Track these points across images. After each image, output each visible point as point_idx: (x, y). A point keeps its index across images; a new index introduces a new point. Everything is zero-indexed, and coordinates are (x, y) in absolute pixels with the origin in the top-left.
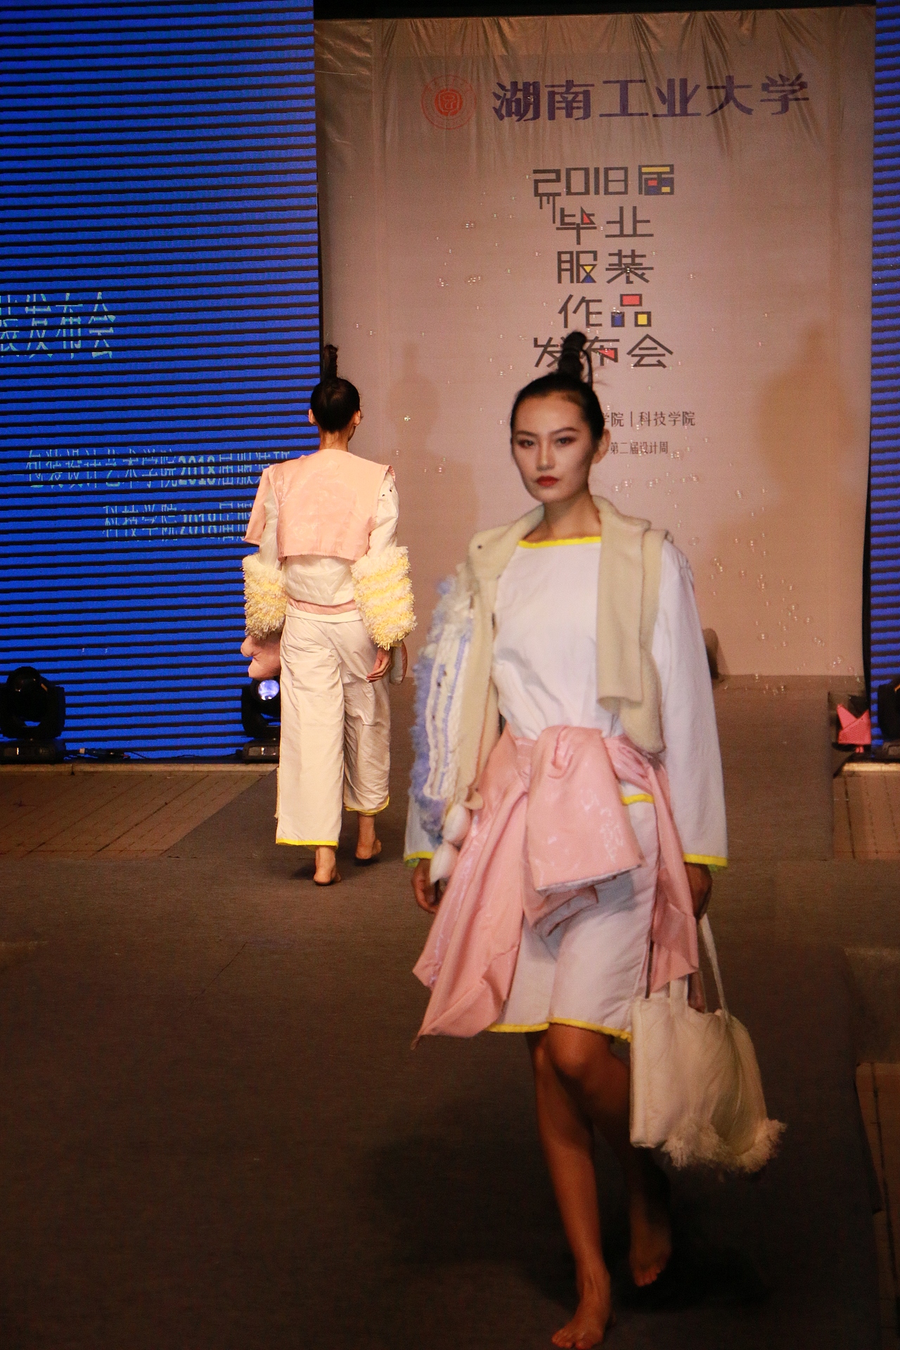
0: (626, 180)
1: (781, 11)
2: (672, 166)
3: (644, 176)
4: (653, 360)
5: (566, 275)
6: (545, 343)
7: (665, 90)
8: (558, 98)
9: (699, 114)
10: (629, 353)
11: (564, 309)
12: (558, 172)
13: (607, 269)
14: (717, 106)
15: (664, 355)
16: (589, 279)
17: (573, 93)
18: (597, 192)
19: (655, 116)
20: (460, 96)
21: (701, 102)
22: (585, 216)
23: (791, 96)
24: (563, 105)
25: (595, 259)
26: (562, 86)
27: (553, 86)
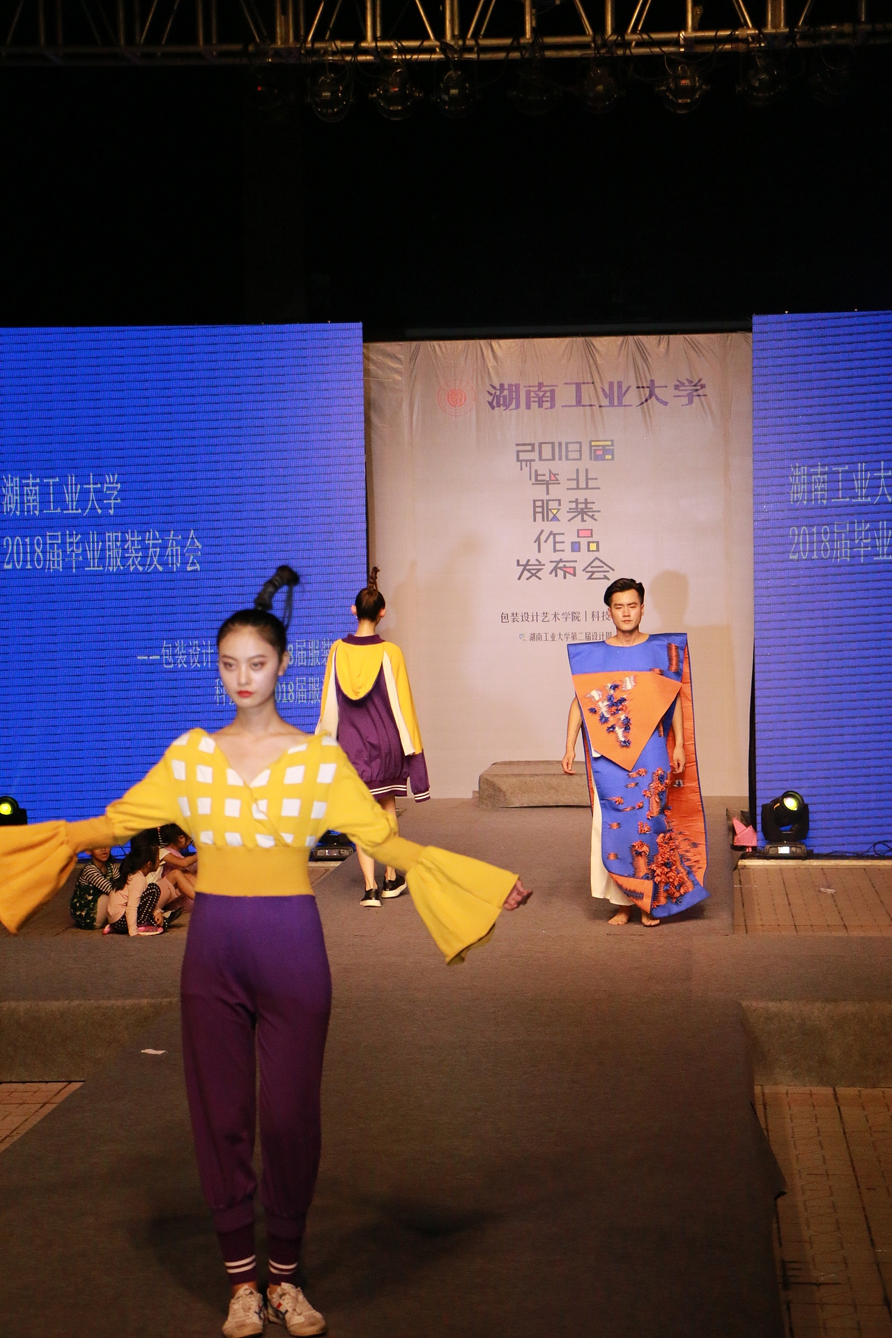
0: (580, 451)
1: (686, 336)
2: (612, 441)
3: (593, 448)
4: (601, 575)
5: (539, 516)
6: (525, 564)
7: (607, 391)
8: (532, 394)
9: (631, 406)
10: (583, 570)
11: (538, 539)
12: (533, 445)
13: (568, 512)
14: (644, 400)
15: (608, 571)
16: (555, 518)
17: (543, 391)
18: (560, 459)
19: (600, 406)
20: (465, 395)
21: (632, 397)
22: (552, 476)
23: (695, 393)
24: (537, 399)
25: (560, 505)
26: (536, 386)
27: (529, 386)
